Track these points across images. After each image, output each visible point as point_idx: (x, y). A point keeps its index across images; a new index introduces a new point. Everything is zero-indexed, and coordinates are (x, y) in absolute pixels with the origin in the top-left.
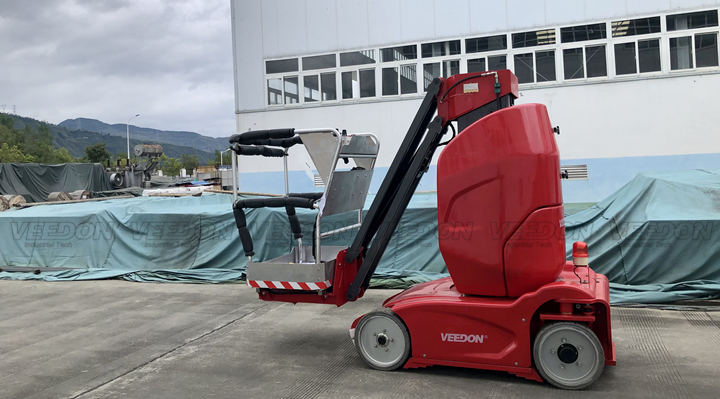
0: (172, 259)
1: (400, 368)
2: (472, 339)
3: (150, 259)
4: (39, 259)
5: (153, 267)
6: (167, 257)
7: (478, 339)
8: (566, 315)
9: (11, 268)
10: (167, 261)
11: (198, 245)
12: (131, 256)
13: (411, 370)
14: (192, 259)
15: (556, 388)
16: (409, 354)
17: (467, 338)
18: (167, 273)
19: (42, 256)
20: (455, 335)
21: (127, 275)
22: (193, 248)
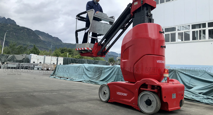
0: (95, 78)
1: (107, 102)
2: (124, 94)
3: (90, 78)
4: (69, 76)
5: (89, 79)
6: (94, 78)
7: (125, 95)
8: (149, 89)
9: (64, 77)
10: (94, 79)
11: (101, 75)
12: (87, 77)
13: (109, 103)
14: (99, 79)
15: (143, 113)
16: (109, 98)
17: (123, 94)
18: (91, 81)
19: (70, 75)
20: (120, 93)
21: (83, 81)
22: (100, 76)
